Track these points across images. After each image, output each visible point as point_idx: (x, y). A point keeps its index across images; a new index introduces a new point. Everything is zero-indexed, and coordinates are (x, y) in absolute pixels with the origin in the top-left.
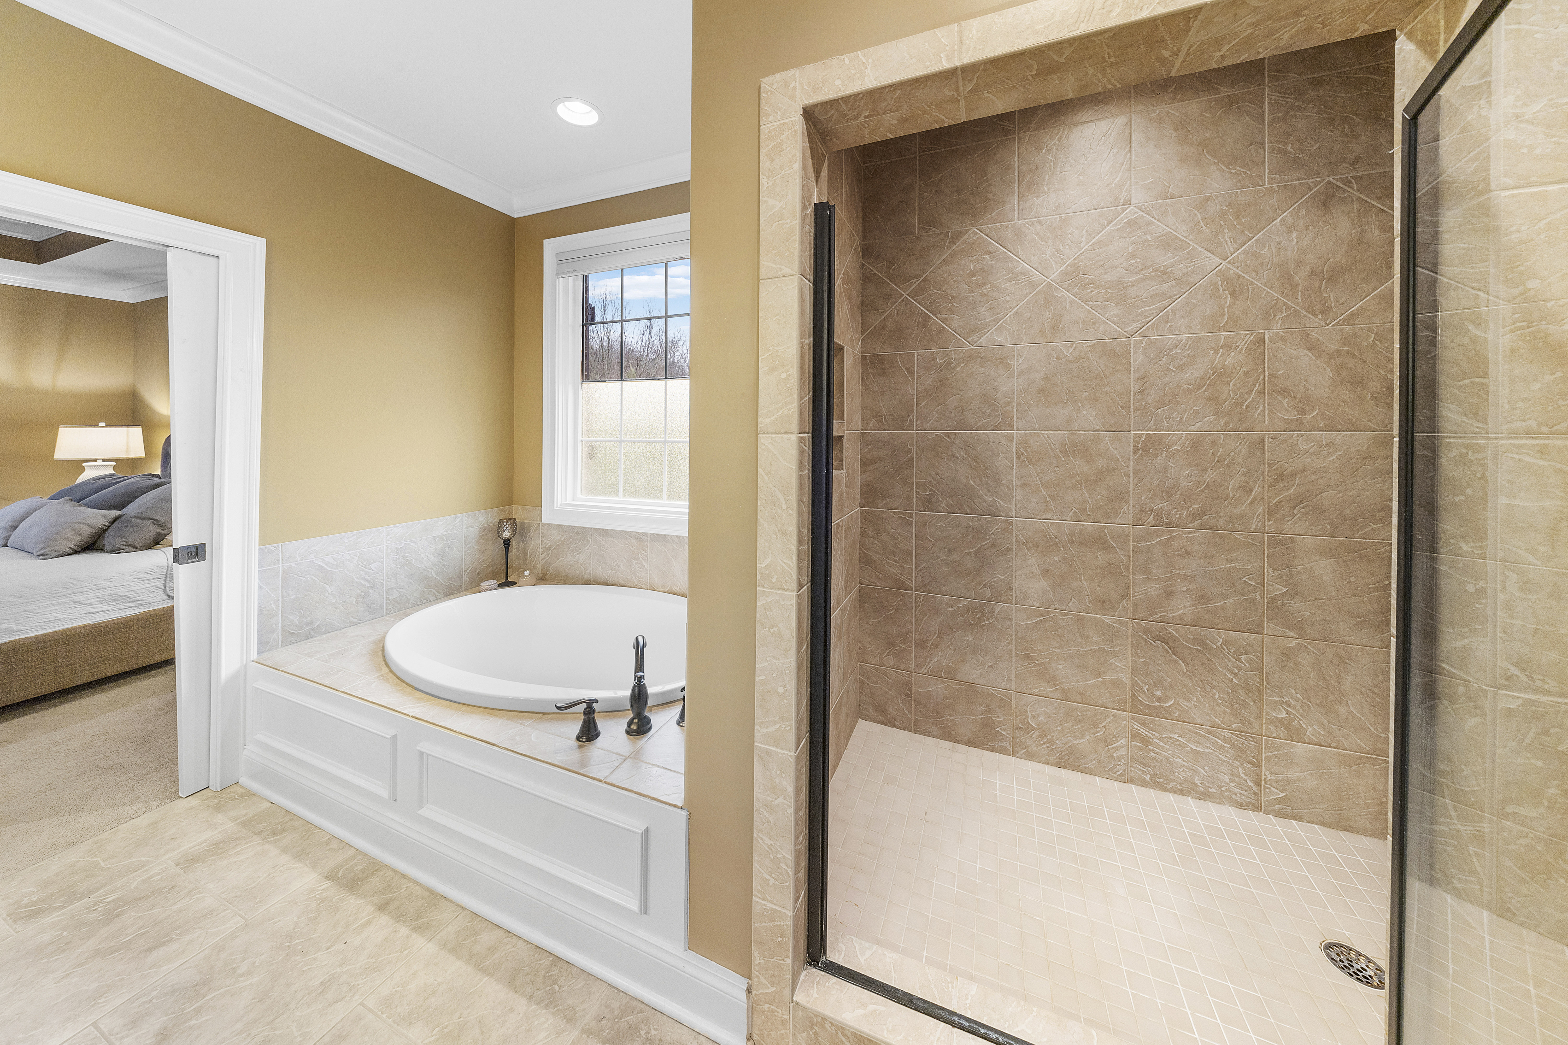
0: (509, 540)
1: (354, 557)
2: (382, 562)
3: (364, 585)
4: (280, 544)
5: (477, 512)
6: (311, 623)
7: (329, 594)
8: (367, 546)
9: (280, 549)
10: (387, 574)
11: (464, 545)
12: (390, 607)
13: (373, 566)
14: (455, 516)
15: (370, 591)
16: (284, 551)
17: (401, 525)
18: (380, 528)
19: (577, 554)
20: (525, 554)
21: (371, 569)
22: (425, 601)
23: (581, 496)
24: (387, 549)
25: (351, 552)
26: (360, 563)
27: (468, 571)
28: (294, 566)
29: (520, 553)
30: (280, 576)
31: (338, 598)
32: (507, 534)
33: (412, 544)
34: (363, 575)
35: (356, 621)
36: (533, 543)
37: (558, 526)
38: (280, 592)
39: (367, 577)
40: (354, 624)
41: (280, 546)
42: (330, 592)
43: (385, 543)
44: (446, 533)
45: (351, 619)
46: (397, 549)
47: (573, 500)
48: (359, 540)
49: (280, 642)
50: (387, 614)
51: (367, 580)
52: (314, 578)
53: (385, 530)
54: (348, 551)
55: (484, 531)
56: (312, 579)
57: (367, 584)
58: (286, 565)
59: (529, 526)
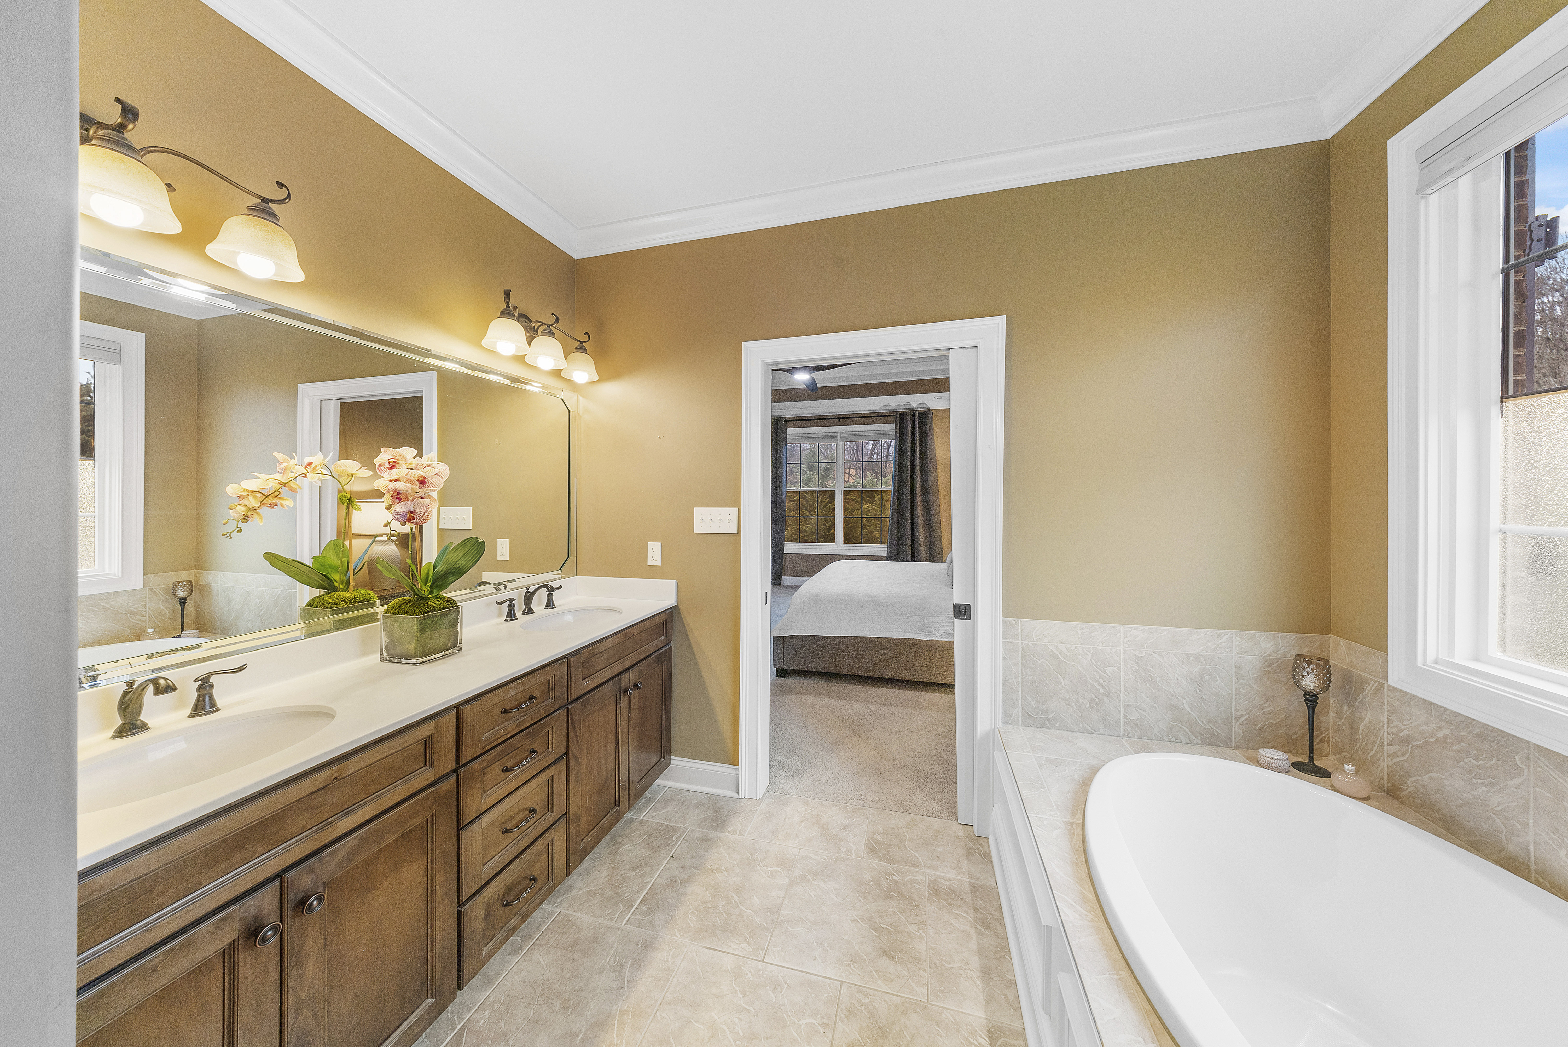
0: (1316, 695)
1: (1088, 652)
2: (1119, 669)
3: (1098, 690)
4: (1020, 619)
5: (1258, 634)
6: (1046, 712)
7: (1062, 686)
8: (1101, 644)
9: (1020, 625)
10: (1124, 686)
11: (1234, 678)
12: (1129, 729)
13: (1109, 670)
14: (1218, 631)
15: (1105, 699)
16: (1023, 627)
17: (1142, 627)
18: (1116, 625)
19: (1483, 784)
20: (1353, 729)
21: (1105, 673)
22: (1173, 739)
23: (1500, 655)
24: (1124, 654)
25: (1084, 646)
26: (1093, 661)
27: (1241, 720)
28: (1031, 645)
29: (1343, 724)
30: (1020, 653)
31: (1071, 695)
32: (1310, 682)
33: (1156, 656)
34: (1098, 677)
35: (1089, 728)
36: (1369, 715)
37: (1428, 705)
38: (1020, 669)
39: (1102, 681)
40: (1085, 731)
41: (1020, 622)
42: (1063, 685)
43: (1122, 646)
44: (1204, 653)
45: (1085, 724)
46: (1137, 657)
47: (1476, 659)
48: (1093, 634)
49: (1020, 720)
50: (1124, 736)
51: (1101, 685)
52: (1049, 664)
53: (1121, 629)
54: (1081, 644)
55: (1270, 668)
56: (1047, 665)
57: (1102, 690)
58: (1025, 642)
59: (1362, 682)
